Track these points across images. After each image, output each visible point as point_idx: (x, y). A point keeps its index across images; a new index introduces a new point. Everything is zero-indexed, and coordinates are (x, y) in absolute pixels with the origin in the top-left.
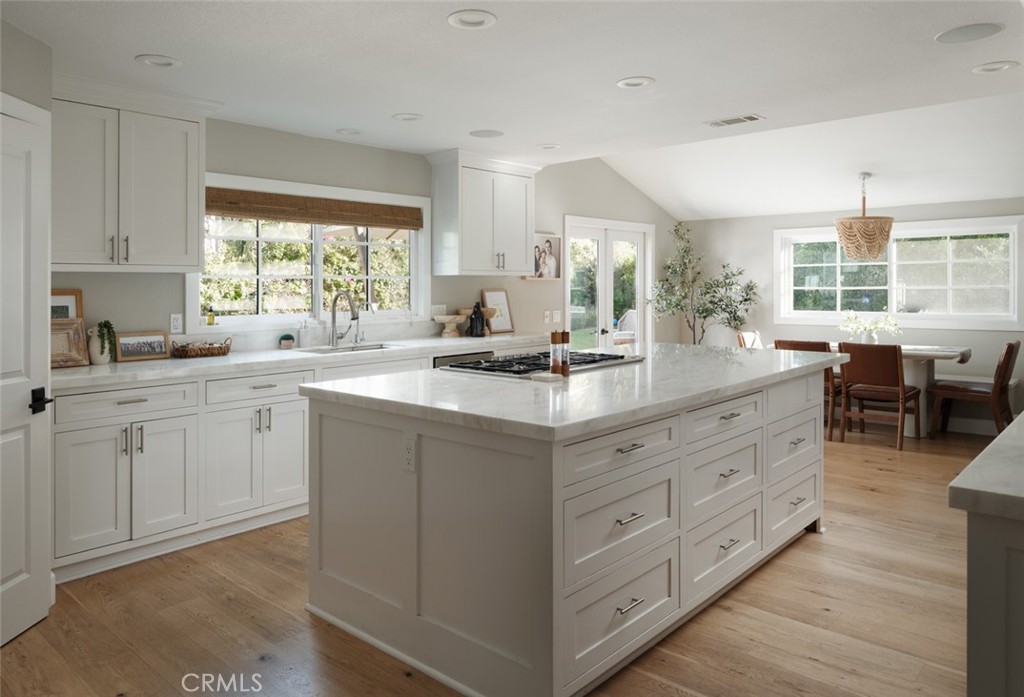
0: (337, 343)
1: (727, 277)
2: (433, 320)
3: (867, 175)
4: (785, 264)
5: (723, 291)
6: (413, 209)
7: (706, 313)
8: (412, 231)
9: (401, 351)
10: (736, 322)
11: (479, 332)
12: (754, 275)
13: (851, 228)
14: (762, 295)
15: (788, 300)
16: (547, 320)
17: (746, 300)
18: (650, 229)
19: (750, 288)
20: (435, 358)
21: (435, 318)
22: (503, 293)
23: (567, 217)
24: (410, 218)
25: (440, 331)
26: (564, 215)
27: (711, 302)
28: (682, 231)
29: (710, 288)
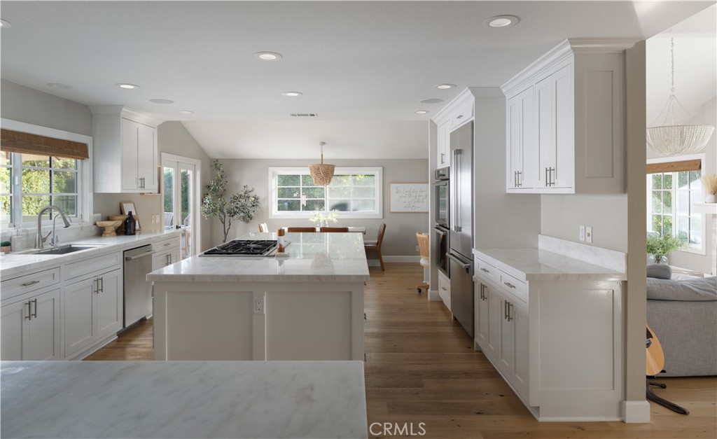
0: (42, 246)
1: (245, 193)
2: (95, 224)
3: (323, 143)
4: (274, 185)
5: (243, 201)
6: (80, 144)
7: (232, 214)
8: (79, 161)
9: (104, 249)
10: (248, 218)
11: (132, 232)
12: (258, 192)
13: (318, 169)
14: (262, 204)
15: (275, 206)
16: (153, 221)
17: (253, 206)
18: (198, 163)
19: (256, 199)
20: (124, 251)
21: (98, 223)
22: (132, 204)
23: (163, 154)
24: (78, 151)
25: (101, 232)
26: (161, 152)
27: (237, 207)
28: (218, 166)
29: (236, 199)
